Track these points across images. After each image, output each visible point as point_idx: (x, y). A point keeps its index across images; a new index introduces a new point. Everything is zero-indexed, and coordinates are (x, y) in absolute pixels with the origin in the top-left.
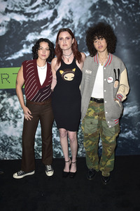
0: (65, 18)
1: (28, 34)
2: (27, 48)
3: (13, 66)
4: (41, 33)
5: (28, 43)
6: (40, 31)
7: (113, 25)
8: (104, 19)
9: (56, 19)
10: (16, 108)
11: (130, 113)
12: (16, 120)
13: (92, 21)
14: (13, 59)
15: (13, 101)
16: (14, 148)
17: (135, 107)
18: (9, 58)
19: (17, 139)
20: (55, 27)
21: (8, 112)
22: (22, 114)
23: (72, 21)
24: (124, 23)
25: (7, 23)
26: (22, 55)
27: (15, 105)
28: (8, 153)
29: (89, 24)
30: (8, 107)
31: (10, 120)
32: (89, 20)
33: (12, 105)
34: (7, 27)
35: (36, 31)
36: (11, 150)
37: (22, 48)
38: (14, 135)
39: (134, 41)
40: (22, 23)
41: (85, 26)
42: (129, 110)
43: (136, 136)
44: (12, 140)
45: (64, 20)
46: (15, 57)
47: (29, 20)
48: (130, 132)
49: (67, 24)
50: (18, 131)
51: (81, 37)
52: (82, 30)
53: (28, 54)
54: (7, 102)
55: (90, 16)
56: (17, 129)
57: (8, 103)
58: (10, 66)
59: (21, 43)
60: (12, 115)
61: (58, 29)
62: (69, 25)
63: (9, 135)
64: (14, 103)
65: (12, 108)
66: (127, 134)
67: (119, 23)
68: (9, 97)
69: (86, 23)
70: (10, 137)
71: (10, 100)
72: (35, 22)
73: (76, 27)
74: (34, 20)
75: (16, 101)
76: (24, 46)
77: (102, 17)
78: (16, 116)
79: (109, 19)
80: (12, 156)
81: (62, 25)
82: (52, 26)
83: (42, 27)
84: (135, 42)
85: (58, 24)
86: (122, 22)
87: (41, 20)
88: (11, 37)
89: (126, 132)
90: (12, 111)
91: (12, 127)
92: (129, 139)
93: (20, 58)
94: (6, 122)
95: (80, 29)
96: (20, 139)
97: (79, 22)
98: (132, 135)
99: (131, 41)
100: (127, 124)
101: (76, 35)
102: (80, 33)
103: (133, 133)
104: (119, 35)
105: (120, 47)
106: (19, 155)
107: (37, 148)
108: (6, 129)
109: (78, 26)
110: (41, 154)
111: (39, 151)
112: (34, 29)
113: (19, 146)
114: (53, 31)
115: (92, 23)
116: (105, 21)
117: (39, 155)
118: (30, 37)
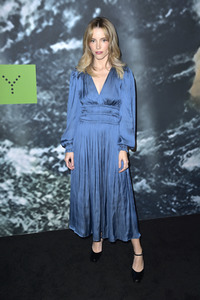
11: (142, 148)
39: (149, 25)
43: (152, 187)
48: (144, 181)
51: (56, 12)
66: (138, 184)
84: (151, 28)
89: (137, 181)
98: (146, 186)
99: (145, 24)
100: (137, 167)
101: (47, 8)
102: (54, 4)
103: (148, 182)
104: (124, 13)
105: (126, 34)
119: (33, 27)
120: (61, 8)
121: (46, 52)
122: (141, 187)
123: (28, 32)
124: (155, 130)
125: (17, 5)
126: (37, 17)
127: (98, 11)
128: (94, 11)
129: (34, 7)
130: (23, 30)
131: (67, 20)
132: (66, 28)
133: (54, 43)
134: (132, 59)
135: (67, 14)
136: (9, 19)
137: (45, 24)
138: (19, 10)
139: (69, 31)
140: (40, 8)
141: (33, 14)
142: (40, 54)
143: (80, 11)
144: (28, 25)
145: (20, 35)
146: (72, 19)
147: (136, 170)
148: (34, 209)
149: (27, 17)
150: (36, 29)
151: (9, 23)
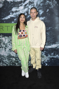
0: (30, 1)
1: (13, 8)
2: (12, 14)
3: (5, 23)
4: (19, 8)
5: (13, 12)
6: (18, 7)
7: (52, 6)
8: (48, 3)
9: (26, 1)
10: (6, 42)
11: (58, 46)
12: (6, 48)
13: (43, 3)
14: (5, 20)
15: (5, 39)
16: (4, 61)
18: (4, 19)
19: (6, 56)
20: (26, 5)
21: (2, 44)
22: (8, 45)
23: (34, 3)
24: (58, 5)
26: (9, 18)
27: (6, 41)
29: (41, 4)
30: (2, 42)
31: (3, 47)
32: (41, 3)
33: (4, 41)
34: (3, 4)
36: (3, 62)
37: (10, 14)
38: (5, 54)
40: (10, 2)
41: (40, 5)
42: (57, 45)
44: (4, 57)
45: (30, 2)
46: (6, 18)
47: (13, 1)
48: (58, 55)
49: (31, 4)
50: (6, 53)
53: (13, 17)
55: (42, 1)
56: (6, 52)
57: (2, 40)
58: (4, 23)
59: (9, 12)
60: (4, 46)
61: (27, 6)
62: (32, 5)
63: (2, 54)
64: (5, 40)
65: (4, 42)
66: (56, 56)
67: (55, 5)
68: (3, 37)
69: (40, 4)
70: (3, 56)
71: (3, 39)
72: (16, 2)
73: (35, 6)
74: (16, 1)
75: (6, 39)
76: (11, 13)
77: (48, 1)
78: (6, 46)
79: (50, 2)
80: (3, 64)
81: (29, 4)
82: (24, 4)
83: (20, 5)
85: (27, 4)
86: (56, 4)
87: (19, 2)
88: (5, 9)
89: (56, 55)
90: (4, 44)
91: (4, 51)
92: (57, 59)
93: (9, 19)
94: (1, 49)
96: (7, 57)
97: (37, 3)
100: (56, 51)
104: (55, 10)
105: (55, 16)
106: (6, 64)
107: (15, 61)
108: (1, 52)
109: (36, 5)
110: (17, 64)
111: (16, 62)
112: (16, 6)
113: (7, 60)
114: (24, 7)
115: (43, 4)
116: (49, 4)
117: (16, 64)
118: (14, 9)
122: (57, 57)
125: (28, 9)
127: (48, 10)
128: (47, 10)
130: (29, 15)
131: (40, 13)
132: (40, 14)
134: (56, 23)
135: (40, 11)
136: (26, 12)
138: (28, 10)
139: (40, 15)
145: (28, 16)
146: (41, 12)
147: (56, 52)
151: (26, 13)
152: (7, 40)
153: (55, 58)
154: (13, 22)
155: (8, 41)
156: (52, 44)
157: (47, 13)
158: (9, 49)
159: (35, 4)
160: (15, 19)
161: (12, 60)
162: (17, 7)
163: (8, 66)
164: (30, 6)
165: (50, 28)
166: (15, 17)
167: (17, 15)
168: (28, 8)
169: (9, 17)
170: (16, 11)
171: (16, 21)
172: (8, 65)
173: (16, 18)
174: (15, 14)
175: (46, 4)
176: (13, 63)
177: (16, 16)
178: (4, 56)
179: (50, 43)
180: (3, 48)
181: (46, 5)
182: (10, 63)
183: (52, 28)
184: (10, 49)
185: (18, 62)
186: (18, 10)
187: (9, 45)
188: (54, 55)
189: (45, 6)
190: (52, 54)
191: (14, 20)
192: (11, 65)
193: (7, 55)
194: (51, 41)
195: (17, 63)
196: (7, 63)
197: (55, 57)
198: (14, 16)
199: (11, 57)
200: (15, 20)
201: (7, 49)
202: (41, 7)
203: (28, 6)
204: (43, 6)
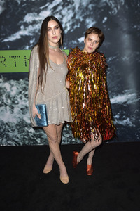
2: (25, 29)
3: (10, 49)
4: (40, 14)
6: (39, 12)
7: (115, 9)
8: (106, 2)
10: (13, 94)
11: (128, 100)
12: (13, 105)
15: (10, 86)
16: (11, 134)
17: (134, 94)
18: (6, 40)
19: (13, 125)
21: (4, 98)
22: (19, 100)
23: (73, 2)
24: (127, 7)
25: (3, 2)
26: (19, 37)
27: (12, 91)
28: (5, 140)
29: (90, 6)
31: (6, 105)
33: (8, 90)
34: (3, 6)
35: (34, 11)
36: (8, 136)
39: (135, 27)
40: (19, 2)
41: (87, 8)
43: (133, 123)
44: (9, 126)
46: (12, 38)
49: (68, 5)
50: (15, 117)
51: (82, 20)
52: (83, 13)
53: (26, 36)
54: (3, 86)
56: (14, 115)
57: (5, 88)
58: (7, 49)
59: (19, 24)
60: (9, 101)
61: (57, 10)
62: (70, 6)
63: (5, 121)
65: (9, 93)
66: (125, 121)
67: (121, 7)
68: (5, 81)
69: (87, 5)
71: (7, 85)
73: (77, 9)
75: (13, 86)
76: (22, 27)
78: (13, 102)
80: (9, 142)
81: (62, 6)
83: (41, 8)
84: (137, 28)
88: (8, 17)
89: (124, 119)
90: (9, 97)
91: (9, 113)
93: (17, 40)
94: (3, 108)
95: (80, 12)
96: (17, 125)
97: (81, 4)
98: (129, 122)
99: (133, 26)
101: (77, 17)
102: (81, 15)
103: (130, 120)
106: (16, 142)
107: (35, 135)
108: (2, 115)
109: (79, 8)
110: (39, 141)
111: (37, 138)
112: (33, 9)
113: (16, 133)
114: (52, 12)
115: (94, 5)
116: (107, 4)
117: (36, 142)
118: (29, 18)
119: (69, 29)
120: (85, 18)
121: (76, 42)
123: (66, 31)
124: (137, 90)
125: (61, 17)
126: (71, 23)
127: (106, 19)
128: (103, 19)
129: (70, 17)
131: (88, 24)
133: (80, 37)
135: (88, 21)
137: (75, 27)
140: (73, 18)
141: (69, 21)
142: (72, 43)
143: (95, 19)
144: (66, 27)
148: (65, 131)
149: (66, 23)
150: (70, 30)
152: (15, 88)
153: (122, 125)
154: (27, 47)
155: (18, 91)
156: (117, 95)
157: (105, 26)
158: (21, 107)
159: (77, 5)
160: (32, 39)
161: (28, 132)
162: (36, 12)
163: (20, 147)
164: (66, 9)
165: (110, 59)
166: (31, 34)
167: (37, 31)
168: (61, 14)
169: (17, 36)
170: (34, 23)
171: (33, 43)
172: (19, 144)
173: (34, 37)
174: (31, 28)
175: (102, 5)
176: (30, 139)
177: (34, 32)
178: (11, 125)
179: (112, 92)
180: (8, 107)
181: (102, 8)
182: (24, 138)
183: (116, 59)
184: (22, 109)
185: (40, 136)
186: (37, 19)
187: (21, 98)
188: (120, 119)
189: (100, 9)
190: (117, 117)
191: (29, 41)
192: (27, 142)
193: (16, 122)
194: (114, 87)
195: (39, 139)
196: (17, 140)
197: (123, 123)
198: (30, 32)
199: (26, 126)
200: (31, 42)
201: (17, 109)
202: (91, 11)
203: (60, 11)
204: (94, 9)
